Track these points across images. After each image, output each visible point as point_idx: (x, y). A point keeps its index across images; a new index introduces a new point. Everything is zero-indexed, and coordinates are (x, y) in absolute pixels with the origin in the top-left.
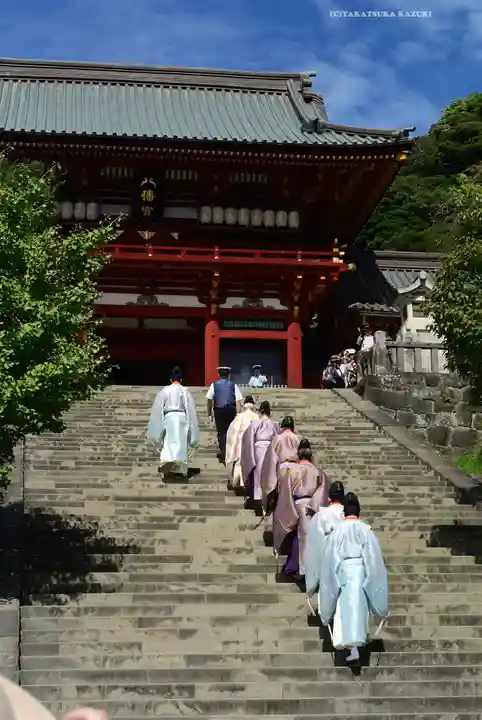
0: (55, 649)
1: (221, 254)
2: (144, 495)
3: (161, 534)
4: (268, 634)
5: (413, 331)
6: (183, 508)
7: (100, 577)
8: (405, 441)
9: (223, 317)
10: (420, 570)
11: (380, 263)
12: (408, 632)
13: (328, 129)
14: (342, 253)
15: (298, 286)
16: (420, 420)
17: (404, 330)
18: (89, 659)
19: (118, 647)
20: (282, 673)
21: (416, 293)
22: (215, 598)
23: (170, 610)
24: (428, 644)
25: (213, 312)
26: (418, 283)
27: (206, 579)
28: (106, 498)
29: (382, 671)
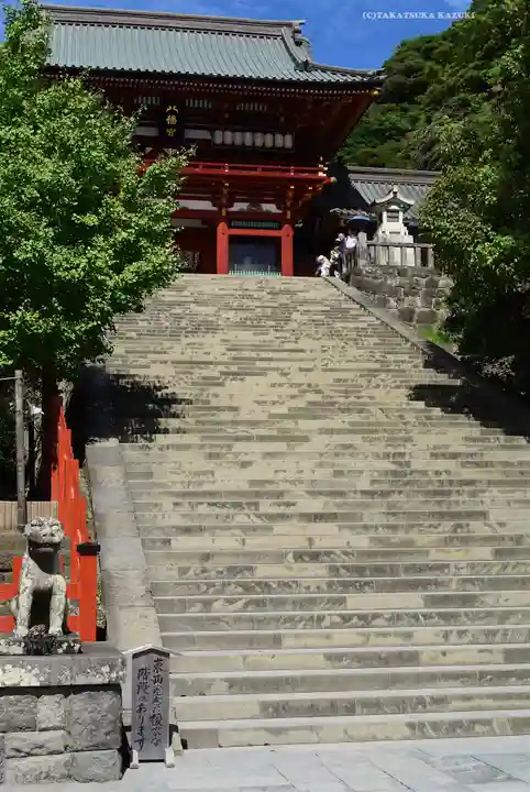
0: (150, 475)
1: (230, 168)
2: (194, 359)
3: (213, 390)
4: (307, 465)
5: (387, 233)
6: (225, 370)
7: (173, 423)
8: (386, 320)
9: (231, 219)
10: (410, 417)
11: (351, 176)
12: (408, 464)
13: (316, 68)
14: (326, 169)
15: (290, 194)
16: (392, 302)
17: (380, 232)
18: (177, 483)
19: (197, 474)
20: (320, 493)
21: (389, 203)
22: (262, 439)
23: (229, 447)
24: (425, 473)
25: (224, 213)
26: (391, 195)
27: (254, 424)
28: (166, 362)
29: (393, 492)
